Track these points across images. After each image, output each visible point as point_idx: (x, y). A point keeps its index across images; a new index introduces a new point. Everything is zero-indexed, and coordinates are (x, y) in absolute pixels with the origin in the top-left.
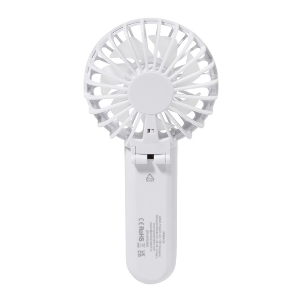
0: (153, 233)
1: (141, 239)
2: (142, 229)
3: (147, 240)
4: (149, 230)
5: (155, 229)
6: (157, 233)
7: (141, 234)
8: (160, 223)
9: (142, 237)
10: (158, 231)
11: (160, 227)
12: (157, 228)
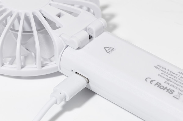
0: (172, 80)
1: (171, 92)
2: (159, 85)
3: (177, 88)
4: (166, 80)
5: (170, 76)
6: (175, 77)
7: (165, 88)
8: (165, 69)
9: (168, 90)
10: (175, 75)
11: (171, 72)
12: (170, 74)
